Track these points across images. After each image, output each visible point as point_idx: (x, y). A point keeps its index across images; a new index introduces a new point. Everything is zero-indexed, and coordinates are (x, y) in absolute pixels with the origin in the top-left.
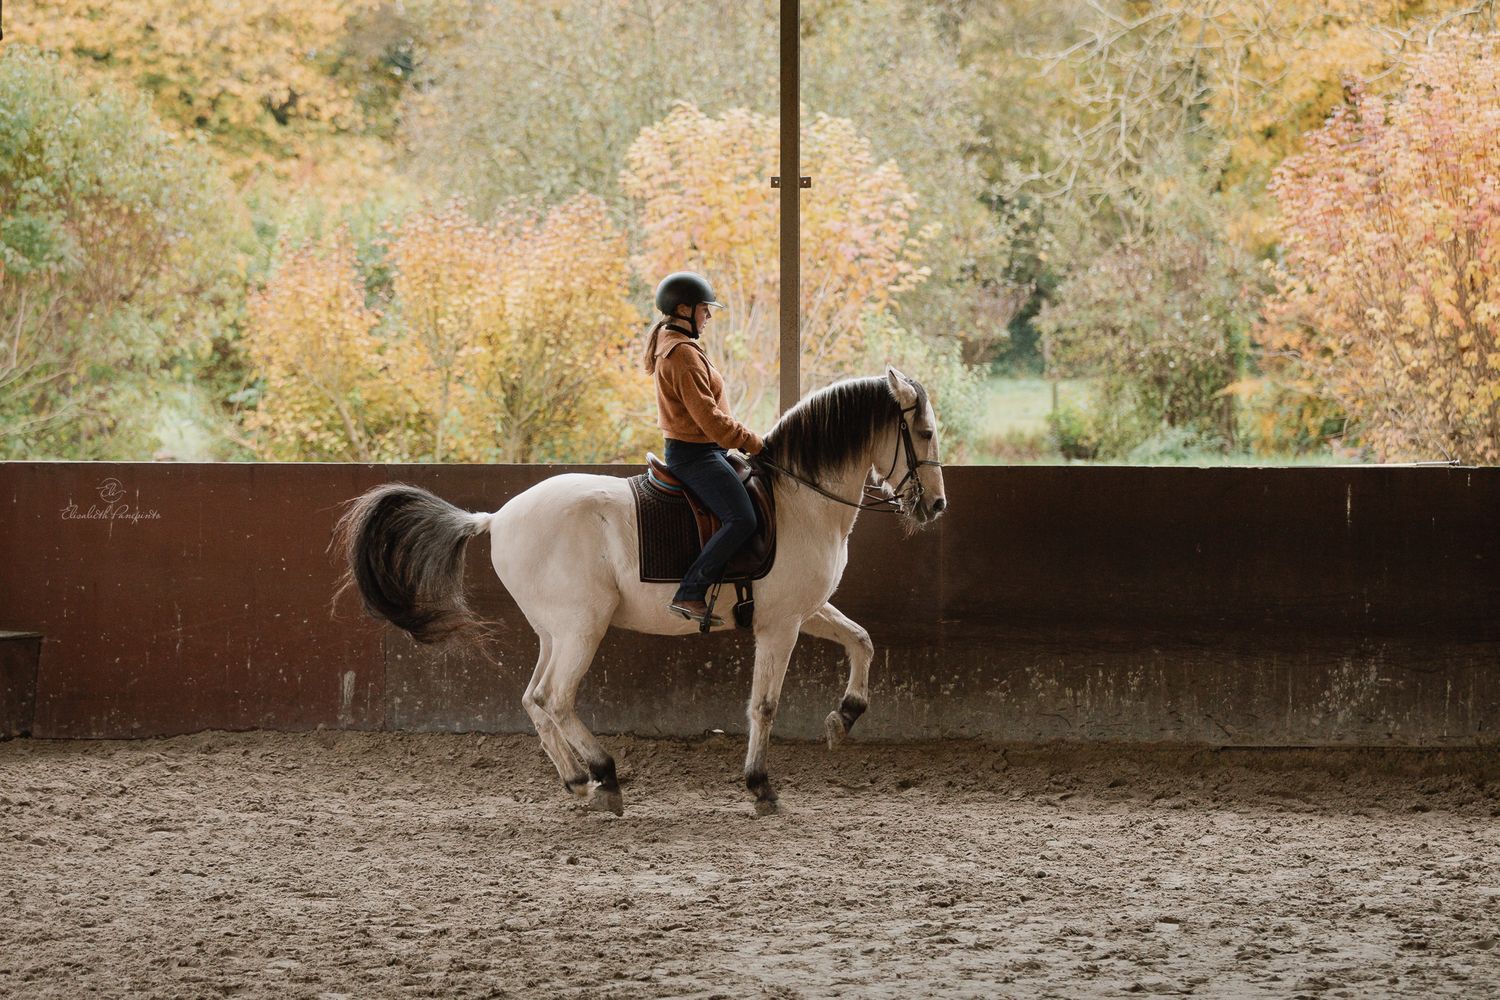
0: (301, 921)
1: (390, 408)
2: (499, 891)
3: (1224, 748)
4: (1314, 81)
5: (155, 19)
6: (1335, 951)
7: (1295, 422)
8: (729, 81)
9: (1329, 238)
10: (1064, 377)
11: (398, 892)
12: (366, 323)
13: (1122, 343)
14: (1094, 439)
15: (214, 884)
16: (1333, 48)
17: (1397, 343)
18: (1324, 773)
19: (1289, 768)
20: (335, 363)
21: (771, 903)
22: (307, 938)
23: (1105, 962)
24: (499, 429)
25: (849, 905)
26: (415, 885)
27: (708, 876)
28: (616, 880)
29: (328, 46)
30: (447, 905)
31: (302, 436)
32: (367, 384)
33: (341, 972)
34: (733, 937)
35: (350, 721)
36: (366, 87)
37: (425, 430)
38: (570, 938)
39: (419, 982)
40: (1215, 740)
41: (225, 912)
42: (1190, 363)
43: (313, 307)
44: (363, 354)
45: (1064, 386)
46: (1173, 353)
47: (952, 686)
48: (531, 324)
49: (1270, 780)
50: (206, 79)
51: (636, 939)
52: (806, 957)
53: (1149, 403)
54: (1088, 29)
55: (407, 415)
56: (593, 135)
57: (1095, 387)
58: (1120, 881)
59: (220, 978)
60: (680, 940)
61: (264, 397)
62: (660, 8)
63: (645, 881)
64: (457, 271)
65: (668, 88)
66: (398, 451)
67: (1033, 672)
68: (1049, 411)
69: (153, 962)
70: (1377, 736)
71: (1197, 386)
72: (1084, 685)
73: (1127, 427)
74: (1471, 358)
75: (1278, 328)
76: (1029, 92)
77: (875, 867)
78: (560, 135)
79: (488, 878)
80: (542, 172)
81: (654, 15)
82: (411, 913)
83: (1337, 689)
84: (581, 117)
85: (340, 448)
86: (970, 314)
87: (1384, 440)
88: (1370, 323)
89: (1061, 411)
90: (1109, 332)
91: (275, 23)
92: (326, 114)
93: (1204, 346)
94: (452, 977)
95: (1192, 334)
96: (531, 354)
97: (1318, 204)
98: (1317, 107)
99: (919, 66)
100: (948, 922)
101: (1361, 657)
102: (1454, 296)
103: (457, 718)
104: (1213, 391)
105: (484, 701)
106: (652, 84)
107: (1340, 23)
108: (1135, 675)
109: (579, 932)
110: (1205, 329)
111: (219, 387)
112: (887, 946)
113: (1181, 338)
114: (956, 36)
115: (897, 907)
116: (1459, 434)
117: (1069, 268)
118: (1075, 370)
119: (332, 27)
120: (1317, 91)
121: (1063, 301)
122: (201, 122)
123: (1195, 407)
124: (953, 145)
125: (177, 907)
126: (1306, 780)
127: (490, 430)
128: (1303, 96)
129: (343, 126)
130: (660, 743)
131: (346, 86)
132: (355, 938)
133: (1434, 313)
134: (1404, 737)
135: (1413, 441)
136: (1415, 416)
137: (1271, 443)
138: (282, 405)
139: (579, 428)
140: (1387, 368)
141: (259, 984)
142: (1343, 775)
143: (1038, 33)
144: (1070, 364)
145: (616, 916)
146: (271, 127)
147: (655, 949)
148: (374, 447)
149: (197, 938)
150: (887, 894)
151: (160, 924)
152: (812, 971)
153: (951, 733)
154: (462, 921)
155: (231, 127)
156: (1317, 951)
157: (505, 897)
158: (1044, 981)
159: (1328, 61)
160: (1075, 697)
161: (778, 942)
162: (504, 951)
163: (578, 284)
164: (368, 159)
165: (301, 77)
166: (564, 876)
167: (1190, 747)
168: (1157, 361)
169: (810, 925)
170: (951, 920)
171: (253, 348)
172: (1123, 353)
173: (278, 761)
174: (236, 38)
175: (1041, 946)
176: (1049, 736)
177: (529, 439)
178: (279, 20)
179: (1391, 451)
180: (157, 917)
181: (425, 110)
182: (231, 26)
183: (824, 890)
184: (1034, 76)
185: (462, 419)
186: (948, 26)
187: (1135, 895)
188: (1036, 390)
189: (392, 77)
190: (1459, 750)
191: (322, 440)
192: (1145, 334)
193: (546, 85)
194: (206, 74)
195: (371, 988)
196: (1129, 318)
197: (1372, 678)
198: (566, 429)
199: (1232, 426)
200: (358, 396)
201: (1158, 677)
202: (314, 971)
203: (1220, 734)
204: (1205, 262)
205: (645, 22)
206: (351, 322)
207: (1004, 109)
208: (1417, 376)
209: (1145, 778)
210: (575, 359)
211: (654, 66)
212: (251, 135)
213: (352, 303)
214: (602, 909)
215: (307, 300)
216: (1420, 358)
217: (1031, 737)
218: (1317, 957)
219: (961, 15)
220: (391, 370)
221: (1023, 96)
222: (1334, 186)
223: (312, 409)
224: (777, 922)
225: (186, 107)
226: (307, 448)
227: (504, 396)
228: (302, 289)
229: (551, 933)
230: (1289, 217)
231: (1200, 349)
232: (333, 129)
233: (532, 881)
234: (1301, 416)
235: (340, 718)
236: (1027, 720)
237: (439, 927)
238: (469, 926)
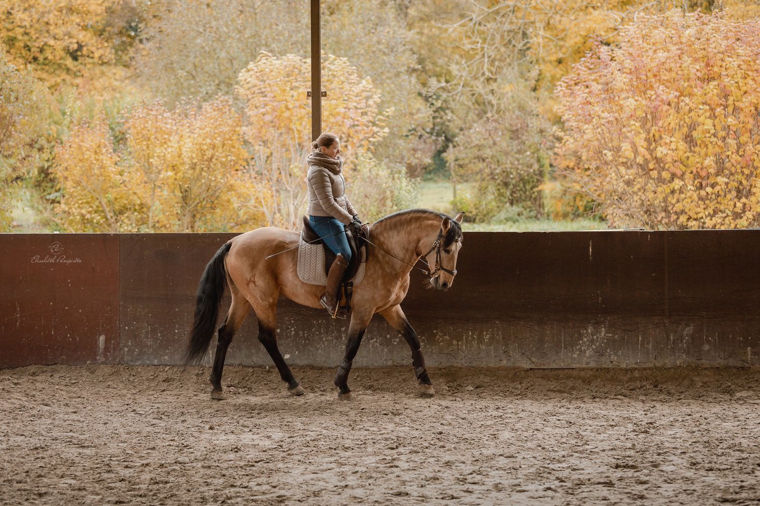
0: (77, 460)
1: (126, 202)
2: (175, 443)
3: (531, 369)
4: (581, 35)
5: (12, 9)
6: (583, 469)
7: (572, 204)
8: (294, 39)
9: (584, 116)
10: (459, 182)
11: (125, 445)
12: (114, 160)
13: (487, 166)
14: (474, 213)
15: (35, 442)
16: (590, 20)
17: (619, 167)
18: (580, 381)
19: (562, 379)
20: (98, 180)
21: (308, 448)
22: (80, 468)
23: (471, 476)
24: (179, 212)
25: (346, 449)
26: (134, 441)
27: (277, 435)
28: (232, 437)
29: (97, 22)
30: (149, 451)
31: (83, 216)
32: (115, 190)
33: (96, 485)
34: (289, 466)
35: (103, 360)
36: (117, 41)
37: (143, 212)
38: (209, 467)
39: (134, 489)
40: (527, 365)
41: (40, 456)
42: (520, 175)
43: (87, 152)
44: (112, 176)
45: (459, 186)
46: (512, 170)
47: (397, 340)
48: (195, 161)
49: (553, 385)
50: (37, 38)
51: (241, 467)
52: (325, 475)
53: (501, 195)
54: (469, 13)
55: (135, 205)
56: (227, 65)
57: (474, 187)
58: (479, 435)
59: (37, 489)
60: (263, 467)
61: (64, 196)
62: (259, 3)
63: (247, 438)
64: (159, 136)
65: (264, 42)
66: (130, 223)
67: (437, 333)
68: (452, 199)
69: (4, 481)
70: (606, 363)
71: (524, 186)
72: (463, 339)
73: (490, 207)
74: (654, 174)
75: (563, 158)
76: (442, 42)
77: (360, 430)
78: (210, 66)
79: (169, 437)
80: (201, 84)
81: (256, 7)
82: (131, 455)
83: (585, 339)
84: (221, 57)
85: (102, 221)
86: (412, 152)
87: (612, 214)
88: (605, 157)
89: (458, 199)
90: (481, 160)
91: (71, 10)
92: (97, 55)
93: (528, 167)
94: (150, 487)
95: (521, 162)
96: (195, 175)
97: (579, 99)
98: (583, 48)
99: (386, 31)
100: (394, 457)
101: (597, 324)
102: (645, 144)
103: (155, 358)
104: (532, 188)
105: (169, 349)
106: (256, 40)
107: (593, 7)
108: (487, 334)
109: (214, 464)
110: (528, 159)
111: (44, 191)
112: (364, 469)
113: (516, 163)
114: (406, 15)
115: (370, 449)
116: (649, 211)
117: (461, 130)
118: (464, 179)
119: (99, 12)
120: (583, 41)
121: (458, 145)
122: (35, 59)
123: (523, 198)
124: (403, 69)
125: (17, 453)
126: (571, 384)
127: (175, 212)
128: (576, 43)
129: (105, 61)
130: (256, 369)
131: (107, 41)
132: (103, 468)
133: (636, 152)
134: (619, 363)
135: (627, 215)
136: (628, 202)
137: (560, 214)
138: (73, 201)
139: (218, 211)
140: (614, 180)
141: (56, 491)
142: (589, 382)
143: (446, 13)
144: (461, 176)
145: (232, 456)
146: (69, 62)
147: (250, 472)
148: (119, 221)
149: (26, 468)
150: (365, 443)
151: (8, 462)
152: (327, 482)
153: (398, 363)
154: (156, 459)
155: (50, 61)
156: (574, 470)
157: (178, 447)
158: (440, 486)
159: (588, 26)
160: (458, 345)
161: (312, 468)
162: (176, 474)
163: (218, 141)
164: (117, 77)
165: (83, 36)
166: (207, 436)
167: (514, 368)
168: (505, 174)
169: (327, 460)
170: (396, 456)
171: (58, 172)
172: (487, 171)
173: (67, 379)
174: (51, 18)
175: (440, 469)
176: (445, 363)
177: (194, 216)
178: (73, 8)
179: (616, 219)
180: (7, 458)
181: (144, 53)
182: (49, 12)
183: (334, 442)
184: (444, 35)
185: (161, 207)
186: (402, 9)
187: (486, 442)
188: (446, 188)
189: (129, 36)
190: (645, 369)
191: (93, 218)
192: (498, 162)
193: (204, 42)
194: (37, 35)
195: (111, 493)
196: (490, 153)
197: (603, 334)
198: (213, 211)
199: (541, 206)
200: (110, 196)
201: (498, 335)
202: (83, 485)
203: (529, 362)
204: (527, 126)
205: (252, 10)
206: (107, 160)
207: (430, 50)
208: (628, 183)
209: (492, 384)
210: (216, 177)
211: (257, 31)
212: (60, 65)
213: (107, 150)
214: (225, 452)
215: (85, 149)
216: (629, 174)
217: (436, 365)
218: (574, 472)
219: (408, 4)
220: (126, 183)
221: (440, 44)
222: (587, 90)
223: (88, 203)
224: (310, 458)
225: (27, 52)
226: (86, 222)
227: (181, 195)
228: (82, 144)
229: (200, 465)
230: (565, 106)
231: (525, 168)
232: (100, 62)
233: (192, 438)
234: (575, 201)
235: (98, 358)
236: (434, 356)
237: (145, 462)
238: (160, 462)
